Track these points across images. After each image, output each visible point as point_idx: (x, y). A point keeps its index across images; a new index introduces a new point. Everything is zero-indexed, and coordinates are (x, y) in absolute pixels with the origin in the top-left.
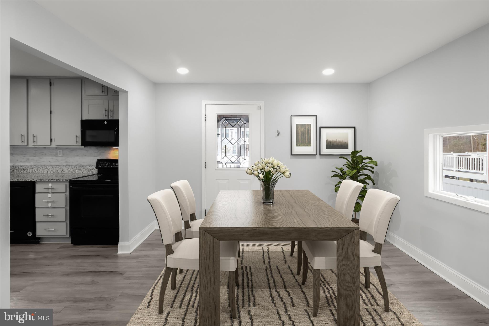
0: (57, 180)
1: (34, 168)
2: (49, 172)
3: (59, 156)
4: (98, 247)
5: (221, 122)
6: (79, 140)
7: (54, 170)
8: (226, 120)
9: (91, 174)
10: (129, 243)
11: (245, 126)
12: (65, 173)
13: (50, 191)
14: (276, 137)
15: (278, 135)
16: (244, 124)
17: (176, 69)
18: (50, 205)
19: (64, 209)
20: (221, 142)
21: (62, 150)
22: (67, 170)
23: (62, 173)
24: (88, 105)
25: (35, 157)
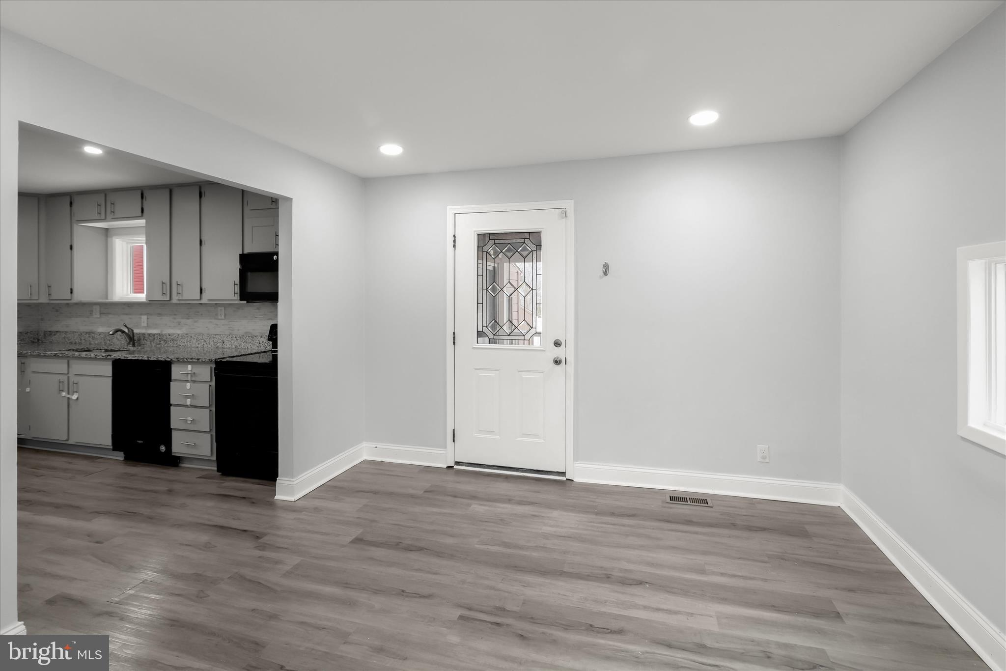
0: (198, 359)
1: (186, 338)
2: (205, 346)
3: (220, 317)
4: (253, 483)
5: (485, 249)
6: (237, 289)
7: (212, 343)
8: (494, 244)
9: (263, 351)
10: (293, 481)
11: (534, 256)
12: (226, 348)
13: (189, 378)
14: (601, 277)
15: (605, 273)
16: (532, 251)
17: (379, 147)
18: (188, 402)
19: (208, 411)
20: (485, 291)
21: (223, 308)
22: (230, 343)
23: (223, 348)
24: (252, 227)
25: (188, 319)
